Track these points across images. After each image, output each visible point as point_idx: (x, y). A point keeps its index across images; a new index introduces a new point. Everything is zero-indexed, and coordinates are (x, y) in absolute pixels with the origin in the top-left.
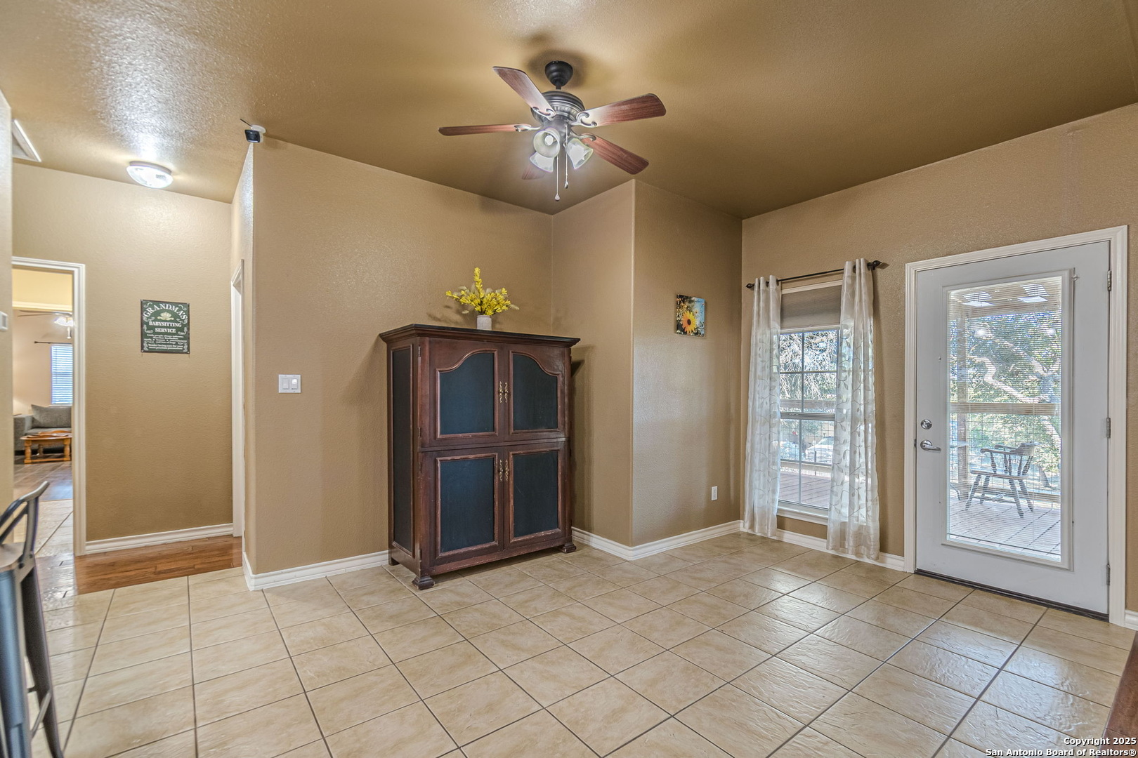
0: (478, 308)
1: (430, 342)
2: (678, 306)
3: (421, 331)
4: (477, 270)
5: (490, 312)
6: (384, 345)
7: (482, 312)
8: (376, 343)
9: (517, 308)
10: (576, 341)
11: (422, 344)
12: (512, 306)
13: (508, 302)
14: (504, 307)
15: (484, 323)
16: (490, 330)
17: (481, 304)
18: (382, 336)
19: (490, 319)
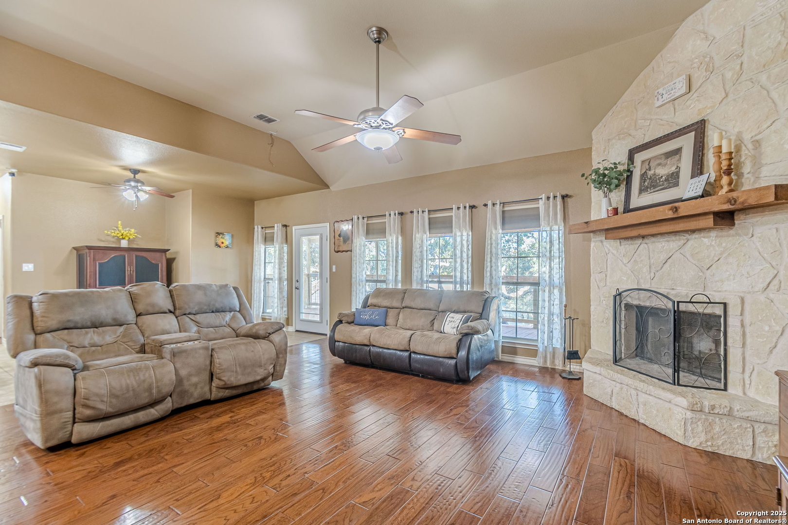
0: (121, 237)
1: (94, 252)
2: (216, 236)
3: (90, 248)
4: (120, 222)
5: (127, 238)
6: (75, 252)
7: (123, 239)
8: (71, 251)
9: (140, 237)
10: (168, 250)
11: (90, 253)
12: (138, 236)
13: (136, 235)
14: (134, 237)
15: (124, 244)
16: (127, 246)
17: (122, 235)
18: (74, 248)
19: (127, 241)
